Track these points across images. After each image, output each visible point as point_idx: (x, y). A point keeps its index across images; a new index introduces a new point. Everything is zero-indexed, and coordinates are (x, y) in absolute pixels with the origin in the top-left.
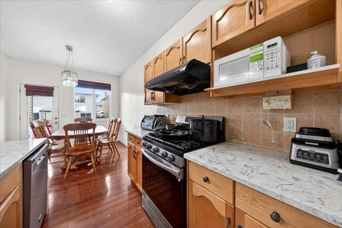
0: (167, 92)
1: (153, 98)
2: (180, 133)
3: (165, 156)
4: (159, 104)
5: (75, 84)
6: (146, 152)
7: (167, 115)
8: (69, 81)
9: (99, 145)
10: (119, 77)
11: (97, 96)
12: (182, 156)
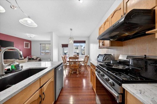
0: (111, 40)
1: (103, 45)
2: (121, 67)
3: (107, 80)
4: (108, 48)
5: (73, 42)
6: (97, 74)
7: (112, 54)
8: (71, 41)
9: (81, 66)
10: (89, 37)
11: (82, 46)
12: (120, 85)
